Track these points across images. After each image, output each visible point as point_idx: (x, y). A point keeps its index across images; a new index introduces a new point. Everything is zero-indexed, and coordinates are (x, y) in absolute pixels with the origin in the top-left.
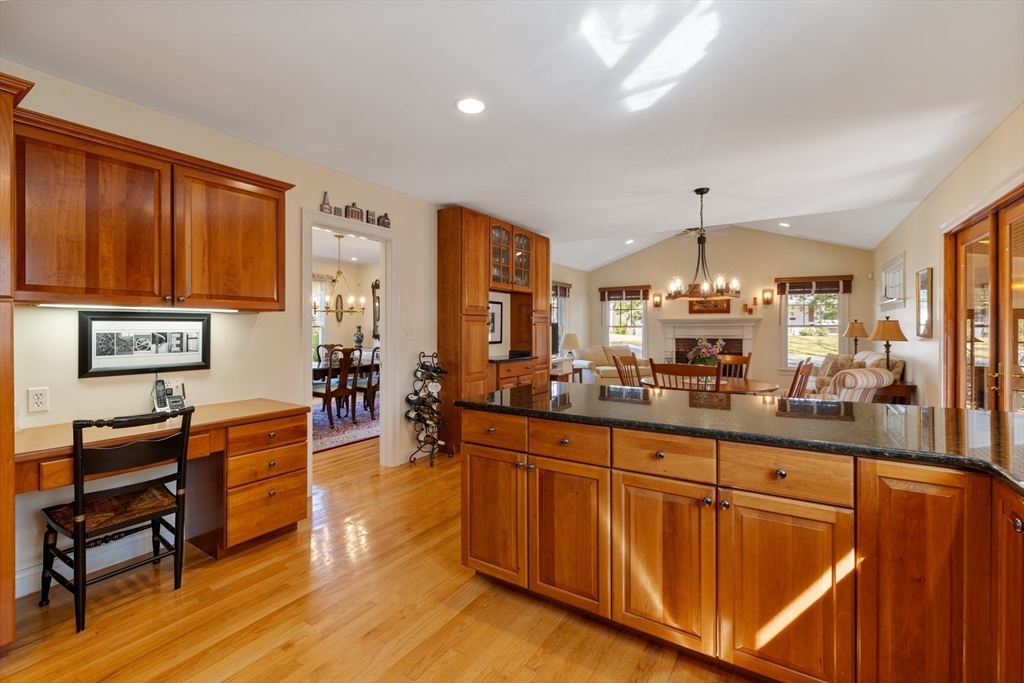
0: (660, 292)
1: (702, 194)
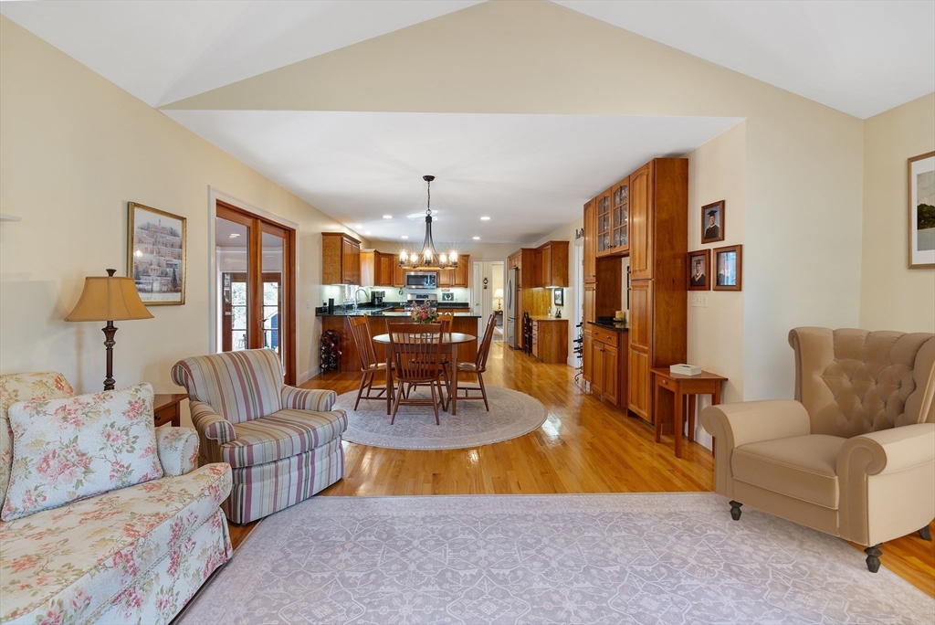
1: (429, 180)
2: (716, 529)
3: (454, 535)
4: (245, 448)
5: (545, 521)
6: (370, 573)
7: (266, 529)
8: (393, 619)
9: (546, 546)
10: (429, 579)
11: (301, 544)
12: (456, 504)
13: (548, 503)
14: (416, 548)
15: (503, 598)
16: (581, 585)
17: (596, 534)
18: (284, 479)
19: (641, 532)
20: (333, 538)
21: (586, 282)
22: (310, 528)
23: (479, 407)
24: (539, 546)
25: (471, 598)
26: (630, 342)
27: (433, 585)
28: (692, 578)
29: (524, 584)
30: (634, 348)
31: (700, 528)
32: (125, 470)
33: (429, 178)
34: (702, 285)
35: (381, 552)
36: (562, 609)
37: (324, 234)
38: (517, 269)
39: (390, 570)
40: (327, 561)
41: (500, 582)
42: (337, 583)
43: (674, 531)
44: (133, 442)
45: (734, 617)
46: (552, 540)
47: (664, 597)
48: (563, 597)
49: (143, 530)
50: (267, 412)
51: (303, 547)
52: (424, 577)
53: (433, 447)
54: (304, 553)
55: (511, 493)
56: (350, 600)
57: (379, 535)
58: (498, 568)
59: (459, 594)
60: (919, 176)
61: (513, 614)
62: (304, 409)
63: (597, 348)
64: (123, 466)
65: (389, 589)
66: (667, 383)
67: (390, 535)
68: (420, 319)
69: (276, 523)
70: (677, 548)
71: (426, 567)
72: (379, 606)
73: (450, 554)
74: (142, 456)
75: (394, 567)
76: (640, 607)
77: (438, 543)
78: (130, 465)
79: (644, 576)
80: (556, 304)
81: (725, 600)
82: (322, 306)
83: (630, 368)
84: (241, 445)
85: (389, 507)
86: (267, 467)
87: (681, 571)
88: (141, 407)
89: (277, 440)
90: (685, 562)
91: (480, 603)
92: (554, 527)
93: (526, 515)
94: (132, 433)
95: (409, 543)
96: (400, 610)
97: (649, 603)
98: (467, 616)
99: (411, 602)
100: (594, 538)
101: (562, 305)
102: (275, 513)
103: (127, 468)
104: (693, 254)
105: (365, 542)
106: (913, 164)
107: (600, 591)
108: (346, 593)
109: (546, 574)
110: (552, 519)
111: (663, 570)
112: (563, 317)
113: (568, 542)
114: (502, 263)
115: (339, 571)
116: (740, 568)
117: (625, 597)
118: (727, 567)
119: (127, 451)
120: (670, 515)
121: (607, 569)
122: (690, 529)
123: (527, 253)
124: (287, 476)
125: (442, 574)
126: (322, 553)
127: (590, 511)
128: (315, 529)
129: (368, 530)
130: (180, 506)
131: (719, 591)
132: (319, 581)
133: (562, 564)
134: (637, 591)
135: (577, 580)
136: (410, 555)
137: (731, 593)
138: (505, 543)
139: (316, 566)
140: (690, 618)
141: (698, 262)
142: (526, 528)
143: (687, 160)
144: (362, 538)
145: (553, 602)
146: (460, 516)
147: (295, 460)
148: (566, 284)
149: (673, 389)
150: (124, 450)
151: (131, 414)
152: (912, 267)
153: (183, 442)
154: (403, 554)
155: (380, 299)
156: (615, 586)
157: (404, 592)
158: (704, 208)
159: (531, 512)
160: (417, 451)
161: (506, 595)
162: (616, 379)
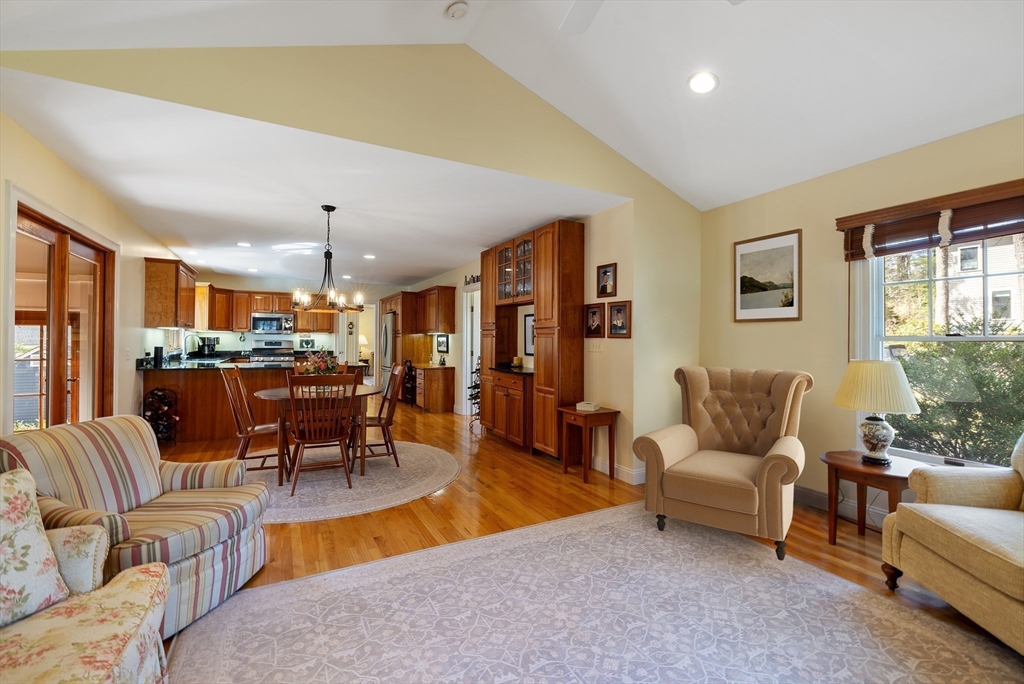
1: (329, 211)
2: (635, 531)
3: (431, 589)
4: (157, 544)
5: (508, 555)
6: (363, 647)
7: (193, 643)
8: (414, 678)
9: (519, 576)
10: (429, 633)
11: (257, 644)
12: (416, 560)
13: (502, 541)
14: (399, 610)
15: (506, 627)
16: (562, 597)
17: (554, 556)
18: (206, 574)
19: (587, 547)
20: (295, 627)
21: (483, 329)
22: (258, 625)
23: (387, 464)
24: (514, 578)
25: (478, 636)
26: (536, 386)
27: (436, 637)
28: (635, 570)
29: (517, 610)
30: (539, 391)
31: (624, 533)
32: (17, 596)
33: (329, 209)
34: (598, 333)
35: (362, 623)
36: (557, 619)
37: (147, 260)
38: (394, 313)
39: (383, 637)
40: (304, 650)
41: (497, 615)
42: (329, 667)
43: (608, 540)
44: (24, 555)
45: (670, 587)
46: (522, 569)
47: (623, 588)
48: (553, 611)
49: (111, 658)
50: (144, 499)
51: (261, 646)
52: (423, 633)
53: (358, 512)
54: (267, 651)
55: (464, 539)
56: (356, 677)
57: (350, 609)
58: (488, 604)
59: (465, 636)
60: (742, 255)
61: (520, 637)
62: (201, 486)
63: (499, 393)
64: (13, 591)
65: (392, 654)
66: (575, 419)
67: (363, 607)
68: (317, 369)
69: (203, 633)
70: (616, 551)
71: (419, 623)
72: (391, 672)
73: (437, 607)
74: (41, 572)
75: (386, 633)
76: (611, 600)
77: (419, 600)
78: (23, 588)
79: (604, 578)
80: (439, 351)
81: (661, 578)
82: (143, 356)
83: (535, 410)
84: (151, 541)
85: (344, 580)
86: (185, 564)
87: (626, 567)
88: (25, 504)
89: (200, 527)
90: (626, 560)
91: (488, 638)
92: (518, 559)
93: (489, 555)
94: (19, 542)
95: (388, 608)
96: (415, 668)
97: (616, 596)
98: (482, 651)
99: (422, 658)
100: (554, 560)
101: (447, 352)
102: (195, 621)
103: (20, 593)
104: (589, 307)
105: (337, 620)
106: (738, 247)
107: (579, 598)
108: (347, 673)
109: (531, 598)
110: (513, 552)
111: (613, 569)
112: (448, 365)
113: (536, 568)
114: (374, 306)
115: (324, 656)
116: (661, 554)
117: (597, 596)
118: (653, 555)
119: (16, 569)
120: (600, 528)
121: (575, 580)
122: (619, 536)
123: (407, 297)
124: (209, 571)
125: (439, 625)
126: (291, 645)
127: (540, 539)
128: (264, 624)
129: (333, 608)
130: (138, 621)
131: (655, 573)
132: (306, 673)
133: (539, 586)
134: (603, 590)
135: (557, 595)
136: (395, 618)
137: (662, 572)
138: (482, 582)
139: (293, 660)
140: (646, 597)
141: (594, 313)
142: (495, 565)
143: (583, 224)
144: (330, 618)
145: (548, 617)
146: (427, 570)
147: (219, 549)
148: (453, 331)
149: (581, 424)
150: (11, 568)
151: (13, 516)
152: (736, 321)
153: (94, 543)
154: (388, 619)
155: (212, 347)
156: (587, 591)
157: (410, 651)
158: (599, 268)
159: (492, 551)
160: (342, 519)
161: (507, 624)
162: (522, 421)
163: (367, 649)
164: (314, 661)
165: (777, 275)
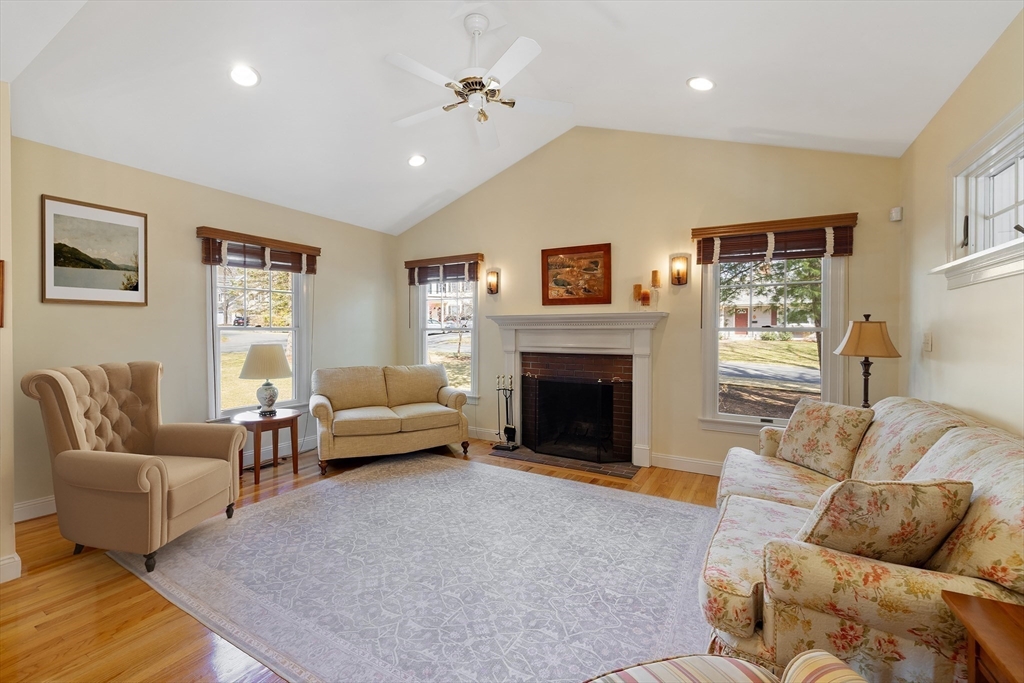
0: (498, 266)
163: (533, 624)
164: (573, 644)
165: (116, 254)
